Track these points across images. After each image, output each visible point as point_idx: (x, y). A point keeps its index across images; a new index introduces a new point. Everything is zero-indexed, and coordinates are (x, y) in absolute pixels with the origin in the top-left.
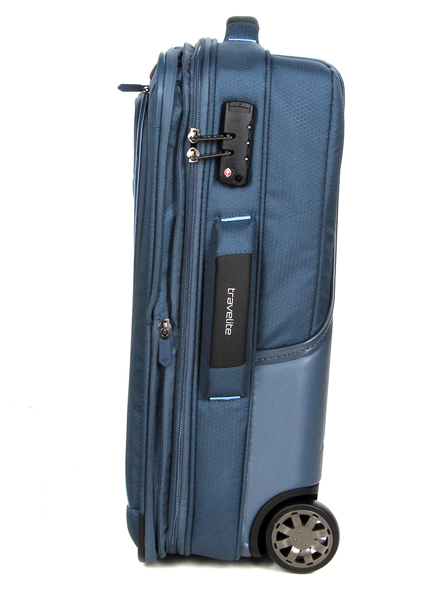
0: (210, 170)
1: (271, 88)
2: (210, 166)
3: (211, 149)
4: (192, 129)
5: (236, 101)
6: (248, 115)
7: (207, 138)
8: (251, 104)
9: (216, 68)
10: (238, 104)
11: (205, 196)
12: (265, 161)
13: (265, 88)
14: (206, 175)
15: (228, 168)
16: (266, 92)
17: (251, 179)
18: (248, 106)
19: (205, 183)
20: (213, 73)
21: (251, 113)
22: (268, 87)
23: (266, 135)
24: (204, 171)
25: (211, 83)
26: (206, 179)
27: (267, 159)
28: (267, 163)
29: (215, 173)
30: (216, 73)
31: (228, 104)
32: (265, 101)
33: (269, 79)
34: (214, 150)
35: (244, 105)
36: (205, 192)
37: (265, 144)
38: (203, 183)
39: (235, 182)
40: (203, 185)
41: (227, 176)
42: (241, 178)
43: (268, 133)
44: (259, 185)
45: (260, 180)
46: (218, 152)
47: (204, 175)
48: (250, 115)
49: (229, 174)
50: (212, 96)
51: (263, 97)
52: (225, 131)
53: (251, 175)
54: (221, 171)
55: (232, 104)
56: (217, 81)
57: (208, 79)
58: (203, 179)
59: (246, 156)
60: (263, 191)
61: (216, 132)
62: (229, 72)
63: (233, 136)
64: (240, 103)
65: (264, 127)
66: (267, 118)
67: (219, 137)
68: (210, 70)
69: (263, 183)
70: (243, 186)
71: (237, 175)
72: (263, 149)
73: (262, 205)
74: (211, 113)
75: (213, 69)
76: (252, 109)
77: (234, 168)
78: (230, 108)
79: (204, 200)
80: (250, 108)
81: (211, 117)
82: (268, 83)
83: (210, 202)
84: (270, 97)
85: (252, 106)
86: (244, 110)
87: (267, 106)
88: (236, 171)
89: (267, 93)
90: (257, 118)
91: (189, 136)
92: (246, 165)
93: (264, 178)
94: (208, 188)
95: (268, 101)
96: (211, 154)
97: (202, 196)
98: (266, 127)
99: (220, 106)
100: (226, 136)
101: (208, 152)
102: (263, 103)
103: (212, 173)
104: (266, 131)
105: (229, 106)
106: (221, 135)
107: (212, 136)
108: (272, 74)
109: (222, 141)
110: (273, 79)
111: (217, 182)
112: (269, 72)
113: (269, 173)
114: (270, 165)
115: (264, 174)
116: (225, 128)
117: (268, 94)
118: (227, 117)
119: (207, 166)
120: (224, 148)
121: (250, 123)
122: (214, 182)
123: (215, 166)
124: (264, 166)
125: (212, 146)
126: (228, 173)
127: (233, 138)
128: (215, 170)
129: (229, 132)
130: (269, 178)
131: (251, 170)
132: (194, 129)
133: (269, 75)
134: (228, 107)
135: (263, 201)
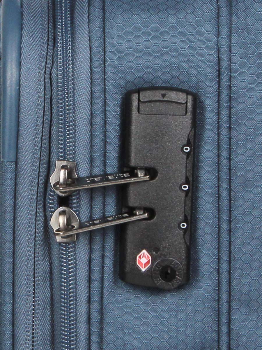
0: (103, 256)
1: (230, 51)
2: (103, 247)
3: (104, 206)
4: (59, 164)
5: (154, 88)
6: (181, 119)
7: (93, 182)
8: (188, 93)
9: (103, 9)
10: (157, 95)
11: (95, 318)
12: (225, 226)
13: (218, 50)
14: (96, 266)
15: (144, 251)
16: (219, 60)
17: (196, 270)
18: (181, 97)
19: (96, 287)
20: (97, 22)
21: (189, 115)
22: (224, 46)
23: (225, 164)
24: (90, 261)
25: (95, 49)
26: (96, 275)
27: (230, 221)
28: (230, 231)
29: (115, 262)
30: (104, 21)
31: (135, 97)
32: (219, 82)
33: (224, 29)
34: (111, 209)
35: (173, 96)
36: (95, 308)
37: (224, 185)
38: (89, 287)
39: (160, 282)
40: (89, 292)
41: (143, 270)
42: (174, 271)
43: (230, 159)
44: (216, 284)
45: (215, 272)
46: (119, 213)
47: (90, 271)
48: (187, 120)
49: (148, 262)
50: (98, 79)
51: (215, 74)
52: (133, 162)
53: (197, 260)
54: (129, 258)
55: (145, 96)
56: (108, 41)
57: (87, 39)
58: (90, 280)
59: (181, 217)
60: (224, 297)
61: (112, 166)
62: (135, 17)
63: (152, 172)
64: (164, 92)
65: (219, 145)
66: (224, 123)
67: (120, 178)
68: (92, 17)
69: (224, 277)
70: (180, 288)
71: (163, 265)
72: (219, 197)
73: (224, 329)
74: (98, 120)
75: (97, 12)
76: (190, 105)
77: (157, 250)
78: (142, 107)
79: (95, 328)
80: (186, 103)
81: (98, 131)
82: (224, 37)
83: (108, 329)
84: (230, 71)
85: (190, 98)
86: (172, 108)
87: (224, 93)
88: (161, 254)
89: (222, 62)
90: (203, 125)
91: (53, 180)
92: (182, 241)
93: (224, 266)
94: (102, 298)
95: (225, 81)
96: (104, 219)
97: (89, 319)
98: (224, 144)
99: (118, 102)
100: (136, 175)
101: (97, 214)
102: (216, 88)
103: (109, 263)
104: (225, 154)
105: (139, 100)
106: (123, 173)
107: (104, 177)
108: (231, 15)
109: (126, 186)
110: (234, 28)
111: (121, 283)
112: (224, 11)
113: (237, 254)
114: (237, 234)
115: (225, 257)
116: (133, 155)
117: (224, 66)
118: (135, 128)
119: (97, 246)
120: (132, 201)
121: (189, 140)
122: (115, 282)
123: (116, 245)
124: (225, 237)
125: (104, 199)
126: (144, 261)
127: (152, 178)
128: (115, 255)
129: (142, 165)
130: (236, 264)
131: (196, 250)
132: (65, 163)
133: (224, 20)
134: (135, 103)
135: (224, 318)
